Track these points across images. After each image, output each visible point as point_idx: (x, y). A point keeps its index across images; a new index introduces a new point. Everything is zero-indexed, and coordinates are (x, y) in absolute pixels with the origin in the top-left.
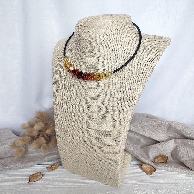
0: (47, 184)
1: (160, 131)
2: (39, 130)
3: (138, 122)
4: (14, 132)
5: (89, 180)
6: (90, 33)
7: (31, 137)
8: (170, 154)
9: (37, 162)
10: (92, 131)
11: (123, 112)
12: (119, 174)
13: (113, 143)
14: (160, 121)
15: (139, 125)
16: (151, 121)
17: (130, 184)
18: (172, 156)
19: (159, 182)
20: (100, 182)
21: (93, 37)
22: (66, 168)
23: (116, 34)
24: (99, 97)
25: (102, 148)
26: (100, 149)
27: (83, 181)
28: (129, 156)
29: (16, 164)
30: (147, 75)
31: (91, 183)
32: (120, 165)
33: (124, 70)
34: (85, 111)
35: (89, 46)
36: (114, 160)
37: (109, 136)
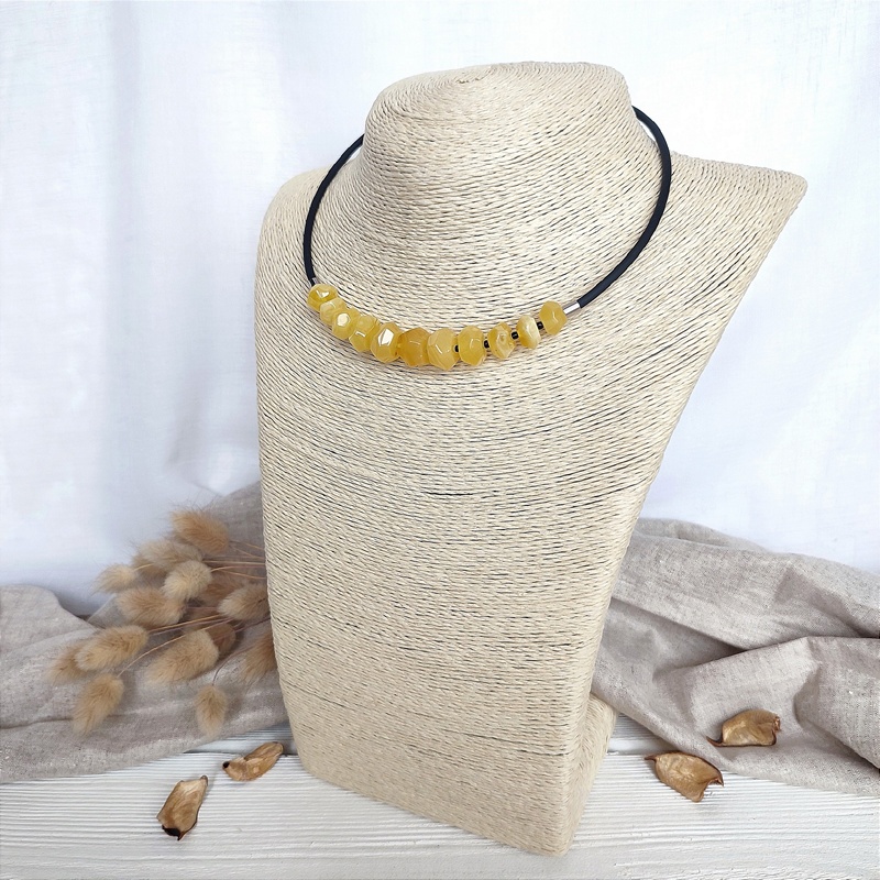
0: (226, 841)
1: (742, 598)
2: (189, 597)
3: (643, 557)
4: (67, 603)
5: (420, 825)
6: (440, 151)
7: (149, 627)
8: (790, 706)
9: (180, 740)
10: (445, 600)
11: (590, 516)
12: (565, 798)
13: (541, 658)
14: (743, 552)
15: (647, 573)
16: (702, 556)
17: (611, 843)
18: (798, 714)
19: (743, 834)
20: (471, 833)
21: (452, 166)
22: (314, 768)
23: (558, 156)
24: (478, 446)
25: (489, 681)
26: (481, 686)
27: (395, 829)
28: (606, 716)
29: (78, 753)
30: (702, 345)
31: (429, 837)
32: (571, 756)
33: (593, 320)
34: (412, 508)
35: (431, 212)
36: (541, 734)
37: (521, 623)
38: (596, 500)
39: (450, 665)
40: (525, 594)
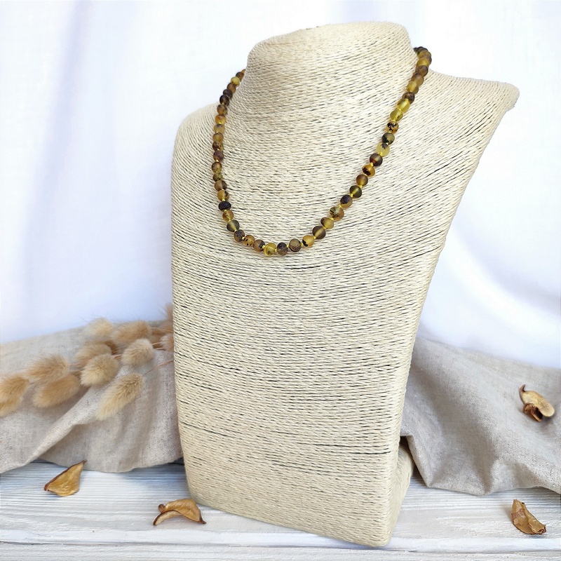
11: (401, 273)
13: (369, 377)
26: (326, 403)
30: (467, 164)
33: (397, 153)
34: (277, 280)
35: (292, 92)
36: (371, 437)
37: (355, 353)
38: (404, 262)
39: (304, 389)
40: (358, 331)
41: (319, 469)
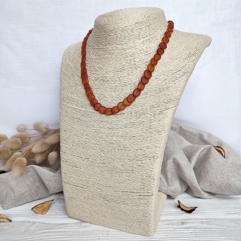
11: (160, 117)
13: (146, 162)
30: (189, 70)
34: (106, 119)
35: (113, 37)
36: (146, 188)
37: (139, 151)
38: (161, 112)
39: (117, 167)
40: (141, 142)
41: (123, 202)
